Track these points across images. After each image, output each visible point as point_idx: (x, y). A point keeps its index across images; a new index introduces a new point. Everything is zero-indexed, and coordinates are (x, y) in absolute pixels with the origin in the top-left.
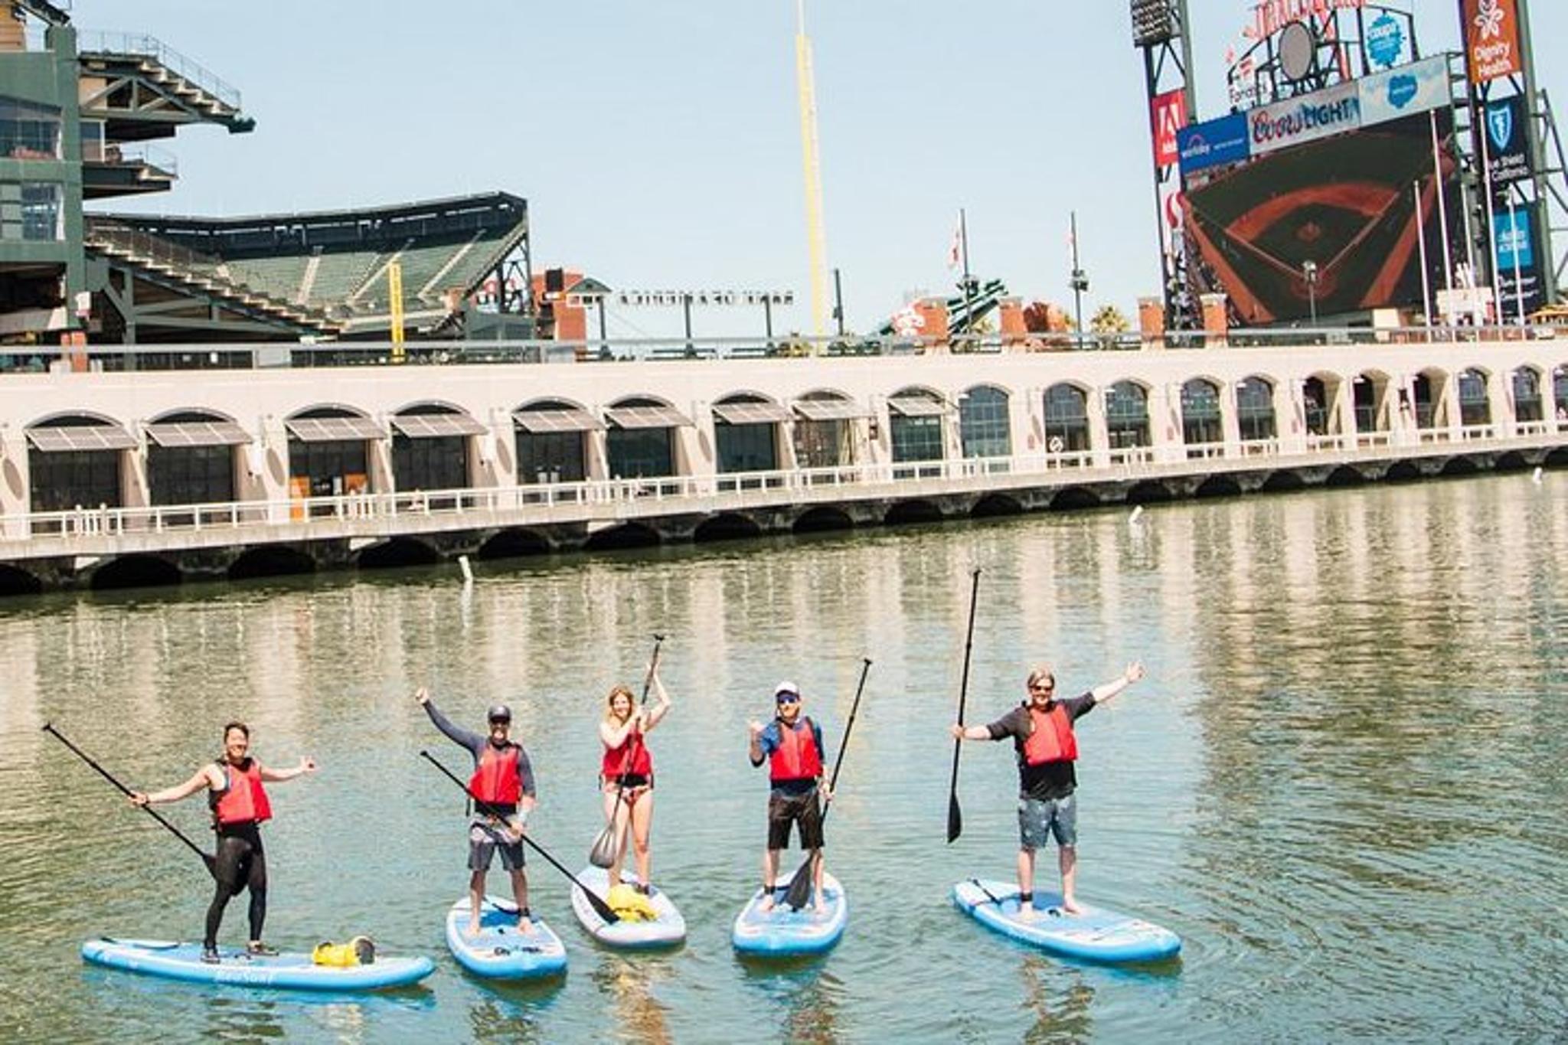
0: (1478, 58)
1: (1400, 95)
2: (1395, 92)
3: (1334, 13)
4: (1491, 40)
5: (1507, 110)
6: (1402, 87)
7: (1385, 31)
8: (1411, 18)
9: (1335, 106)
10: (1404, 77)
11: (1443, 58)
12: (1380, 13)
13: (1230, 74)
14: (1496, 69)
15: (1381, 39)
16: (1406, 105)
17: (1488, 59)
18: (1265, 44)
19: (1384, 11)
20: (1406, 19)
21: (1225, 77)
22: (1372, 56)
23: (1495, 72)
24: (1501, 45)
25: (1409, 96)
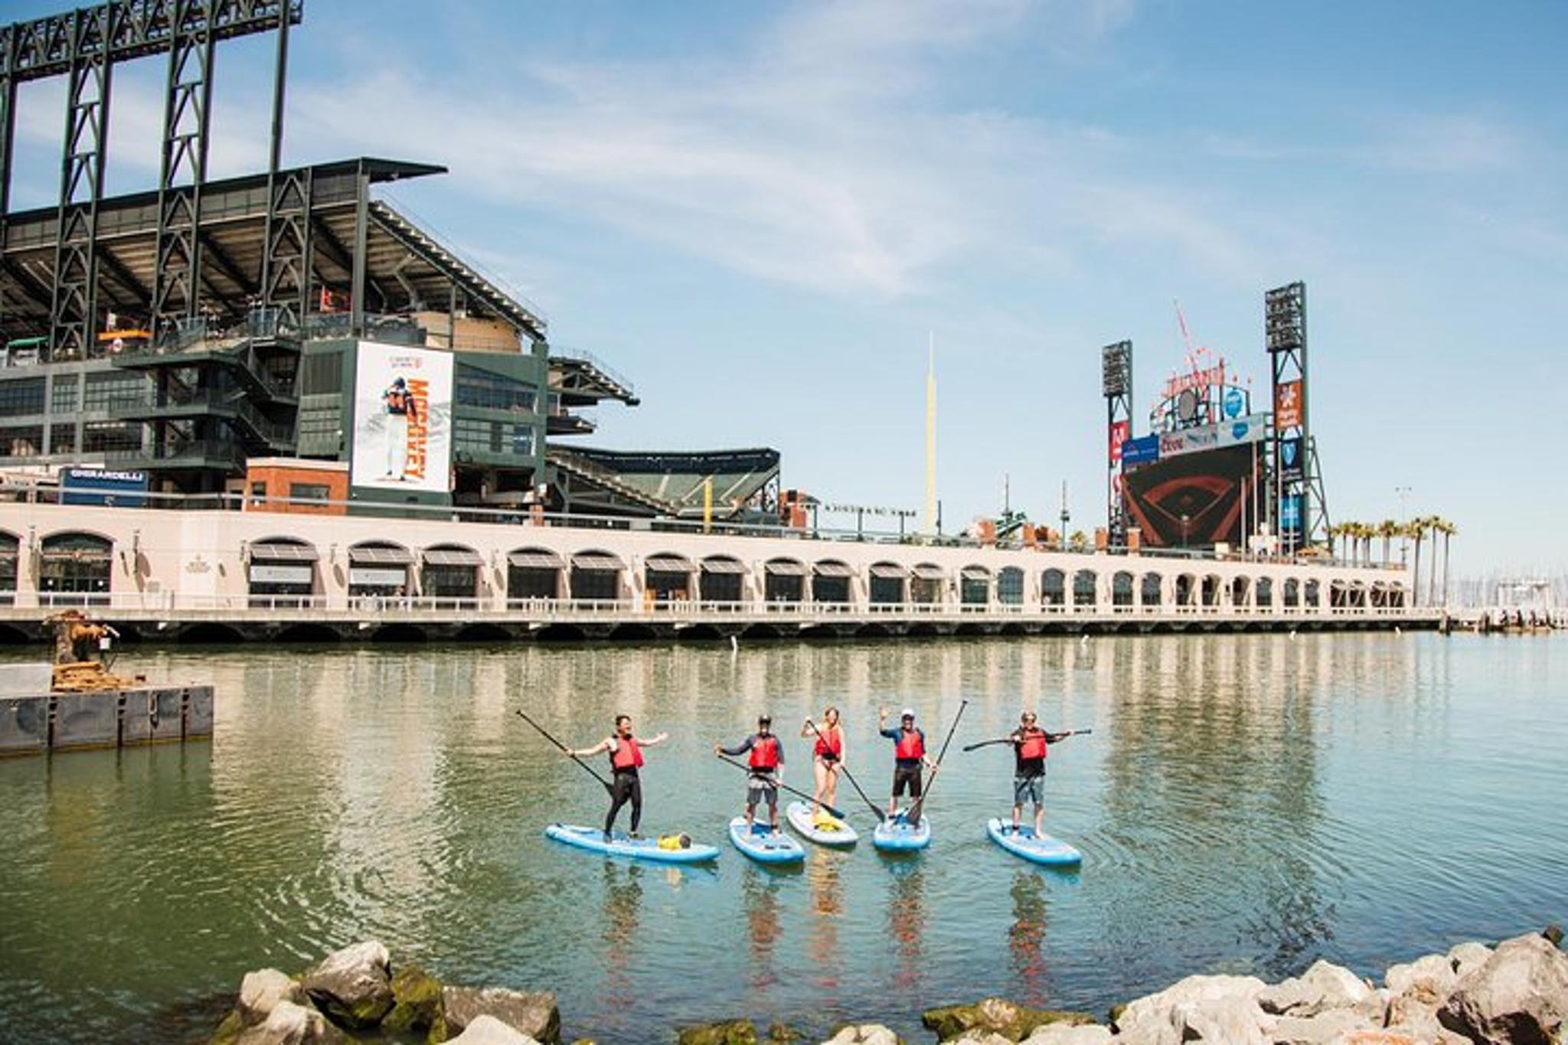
0: (1280, 417)
1: (1239, 432)
2: (1237, 431)
3: (1208, 387)
4: (1288, 408)
5: (1293, 444)
7: (1234, 399)
10: (1241, 423)
11: (1263, 415)
13: (1151, 415)
15: (1231, 403)
16: (1241, 438)
17: (1286, 417)
18: (1171, 400)
20: (1245, 393)
22: (1226, 411)
23: (1288, 424)
24: (1293, 411)
25: (1243, 433)
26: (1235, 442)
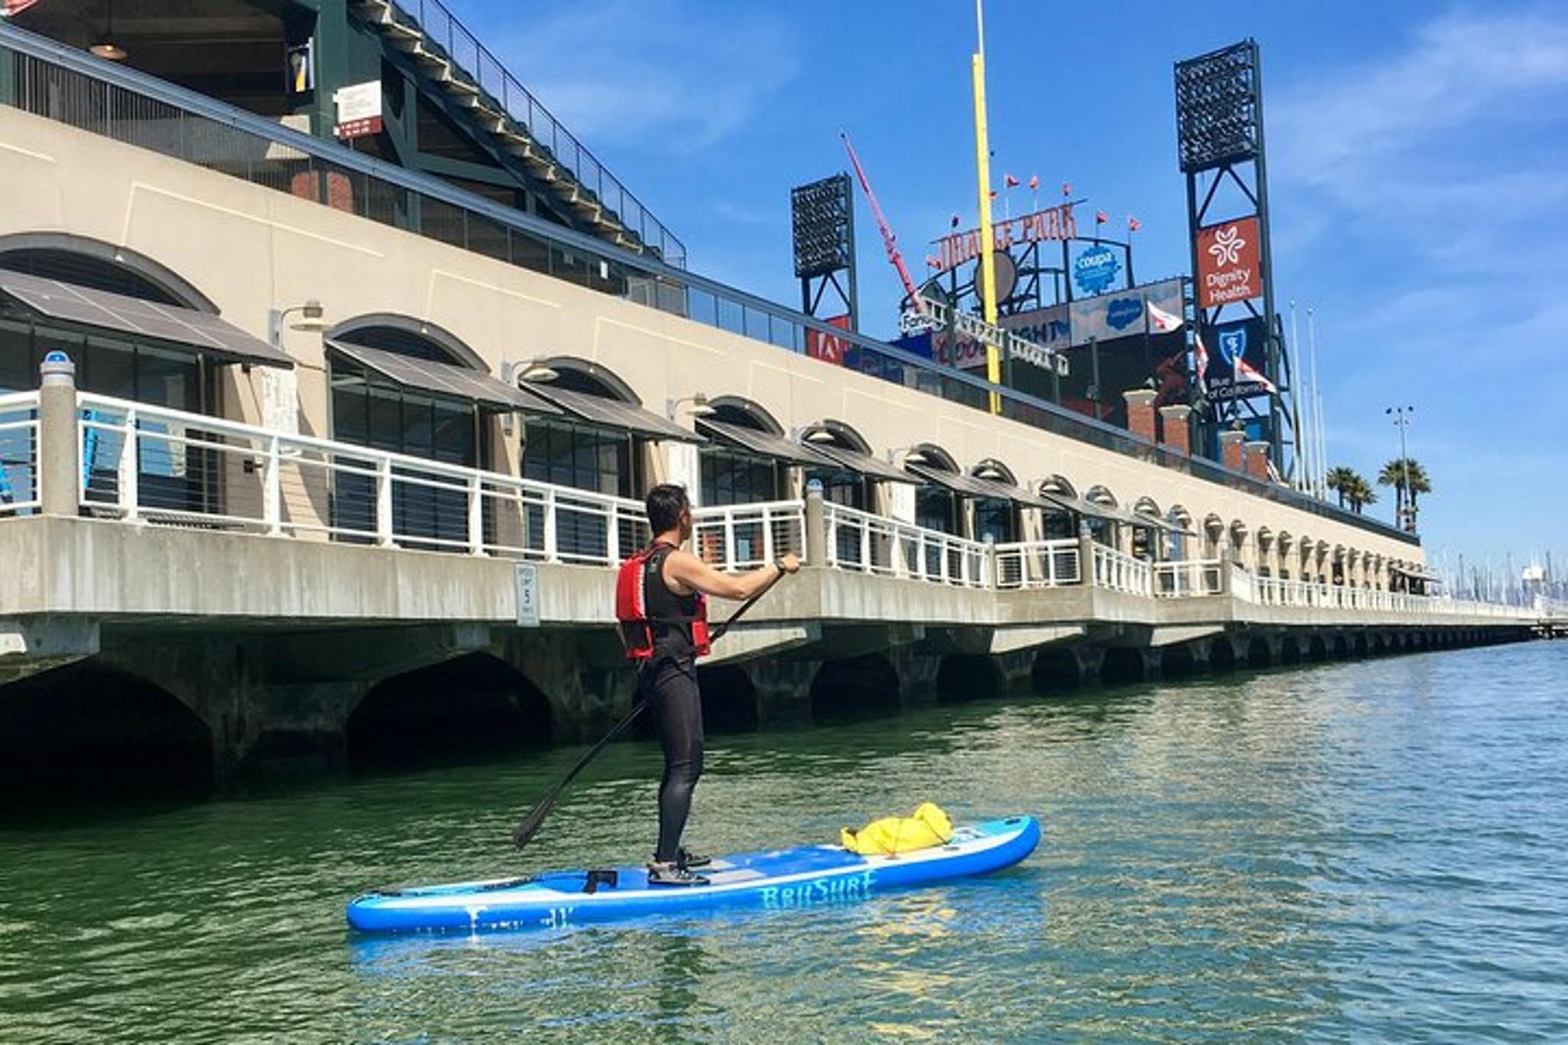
0: (1210, 284)
1: (1122, 317)
2: (1114, 315)
3: (1034, 244)
4: (1229, 267)
5: (1242, 331)
6: (1125, 309)
7: (1098, 260)
8: (1128, 249)
9: (1039, 328)
10: (1126, 301)
11: (1179, 282)
12: (1092, 244)
13: (903, 302)
14: (1231, 294)
15: (1092, 268)
16: (1128, 326)
17: (1224, 285)
18: (949, 274)
19: (1097, 241)
20: (1124, 250)
21: (899, 304)
22: (1079, 284)
23: (1229, 297)
24: (1239, 272)
25: (1129, 319)
26: (1113, 333)
